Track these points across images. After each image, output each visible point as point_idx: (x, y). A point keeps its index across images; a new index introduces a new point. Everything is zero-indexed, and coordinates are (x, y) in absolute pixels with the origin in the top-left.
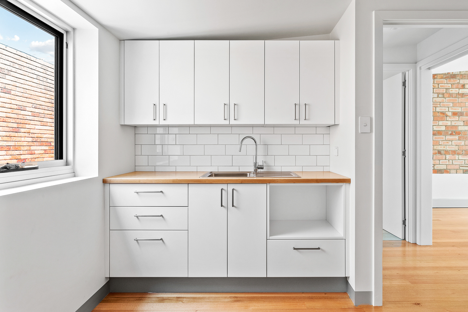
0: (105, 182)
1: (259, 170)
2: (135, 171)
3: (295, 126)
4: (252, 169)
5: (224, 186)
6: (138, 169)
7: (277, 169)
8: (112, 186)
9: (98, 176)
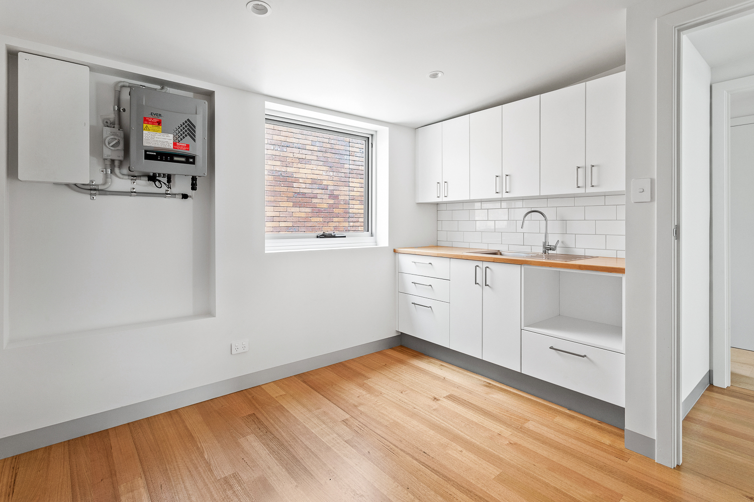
0: (395, 251)
1: (550, 252)
2: (437, 246)
3: (574, 196)
4: (540, 250)
5: (480, 264)
6: (440, 244)
7: (580, 252)
8: (401, 256)
9: (388, 246)
